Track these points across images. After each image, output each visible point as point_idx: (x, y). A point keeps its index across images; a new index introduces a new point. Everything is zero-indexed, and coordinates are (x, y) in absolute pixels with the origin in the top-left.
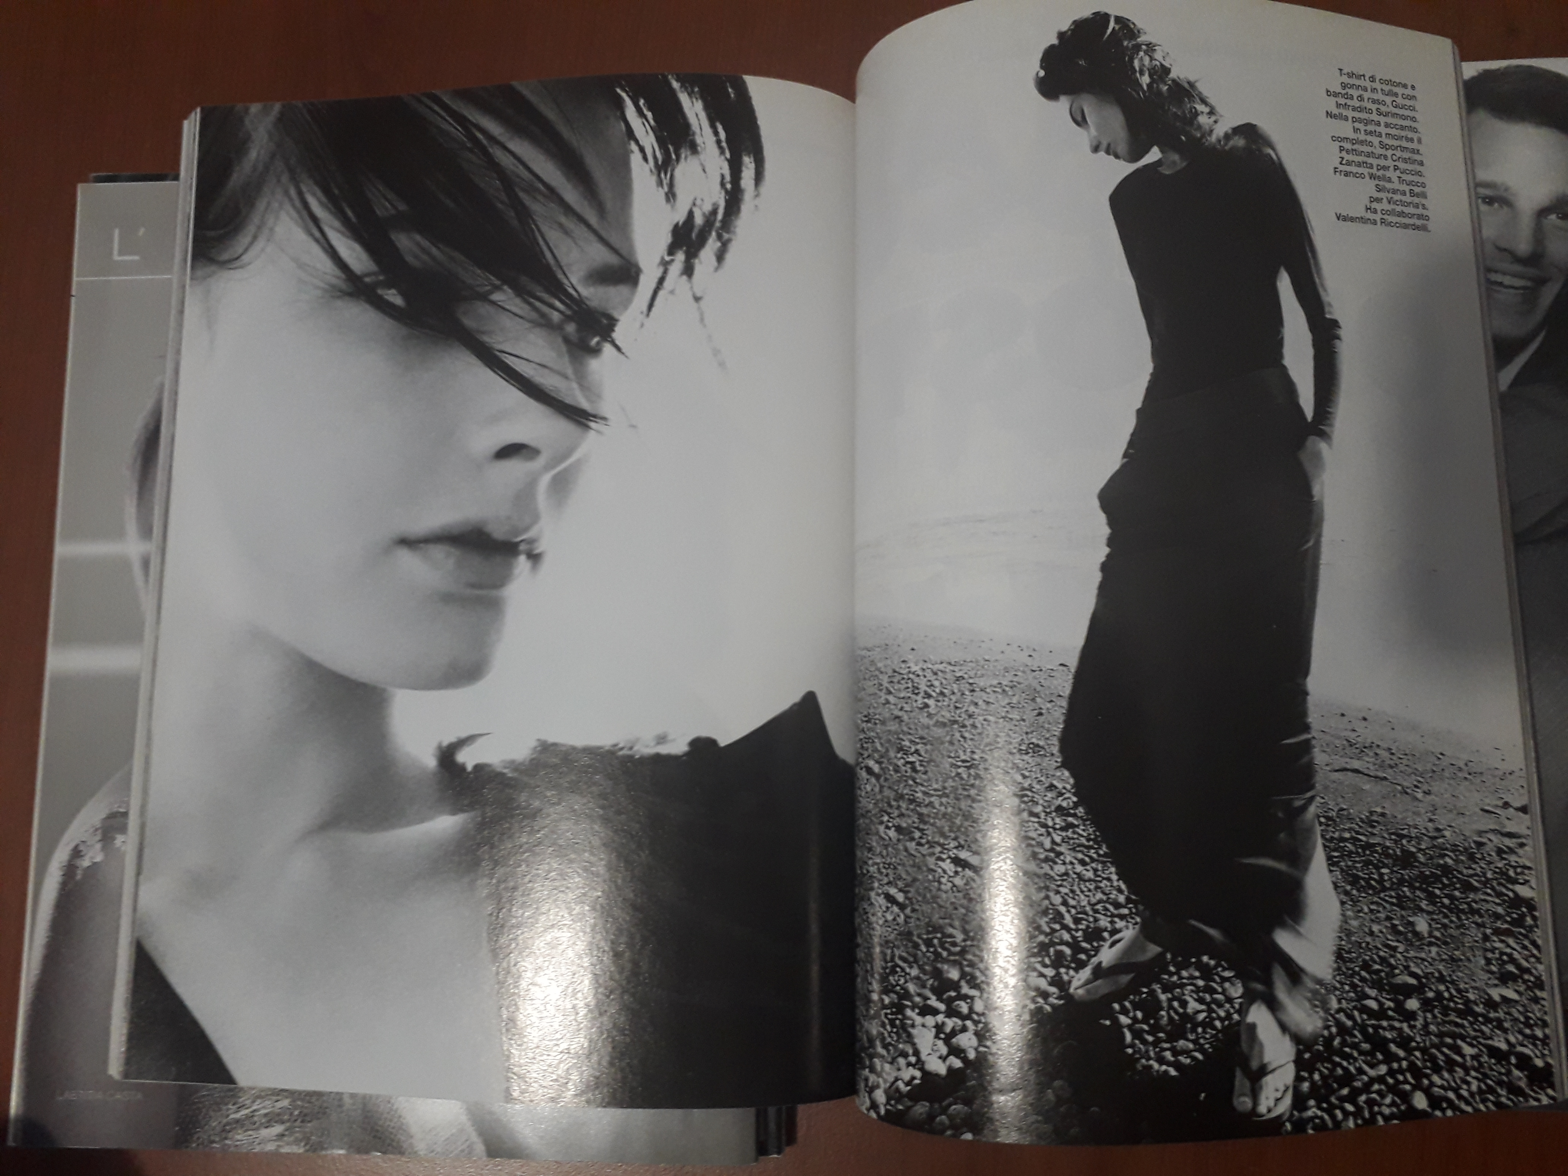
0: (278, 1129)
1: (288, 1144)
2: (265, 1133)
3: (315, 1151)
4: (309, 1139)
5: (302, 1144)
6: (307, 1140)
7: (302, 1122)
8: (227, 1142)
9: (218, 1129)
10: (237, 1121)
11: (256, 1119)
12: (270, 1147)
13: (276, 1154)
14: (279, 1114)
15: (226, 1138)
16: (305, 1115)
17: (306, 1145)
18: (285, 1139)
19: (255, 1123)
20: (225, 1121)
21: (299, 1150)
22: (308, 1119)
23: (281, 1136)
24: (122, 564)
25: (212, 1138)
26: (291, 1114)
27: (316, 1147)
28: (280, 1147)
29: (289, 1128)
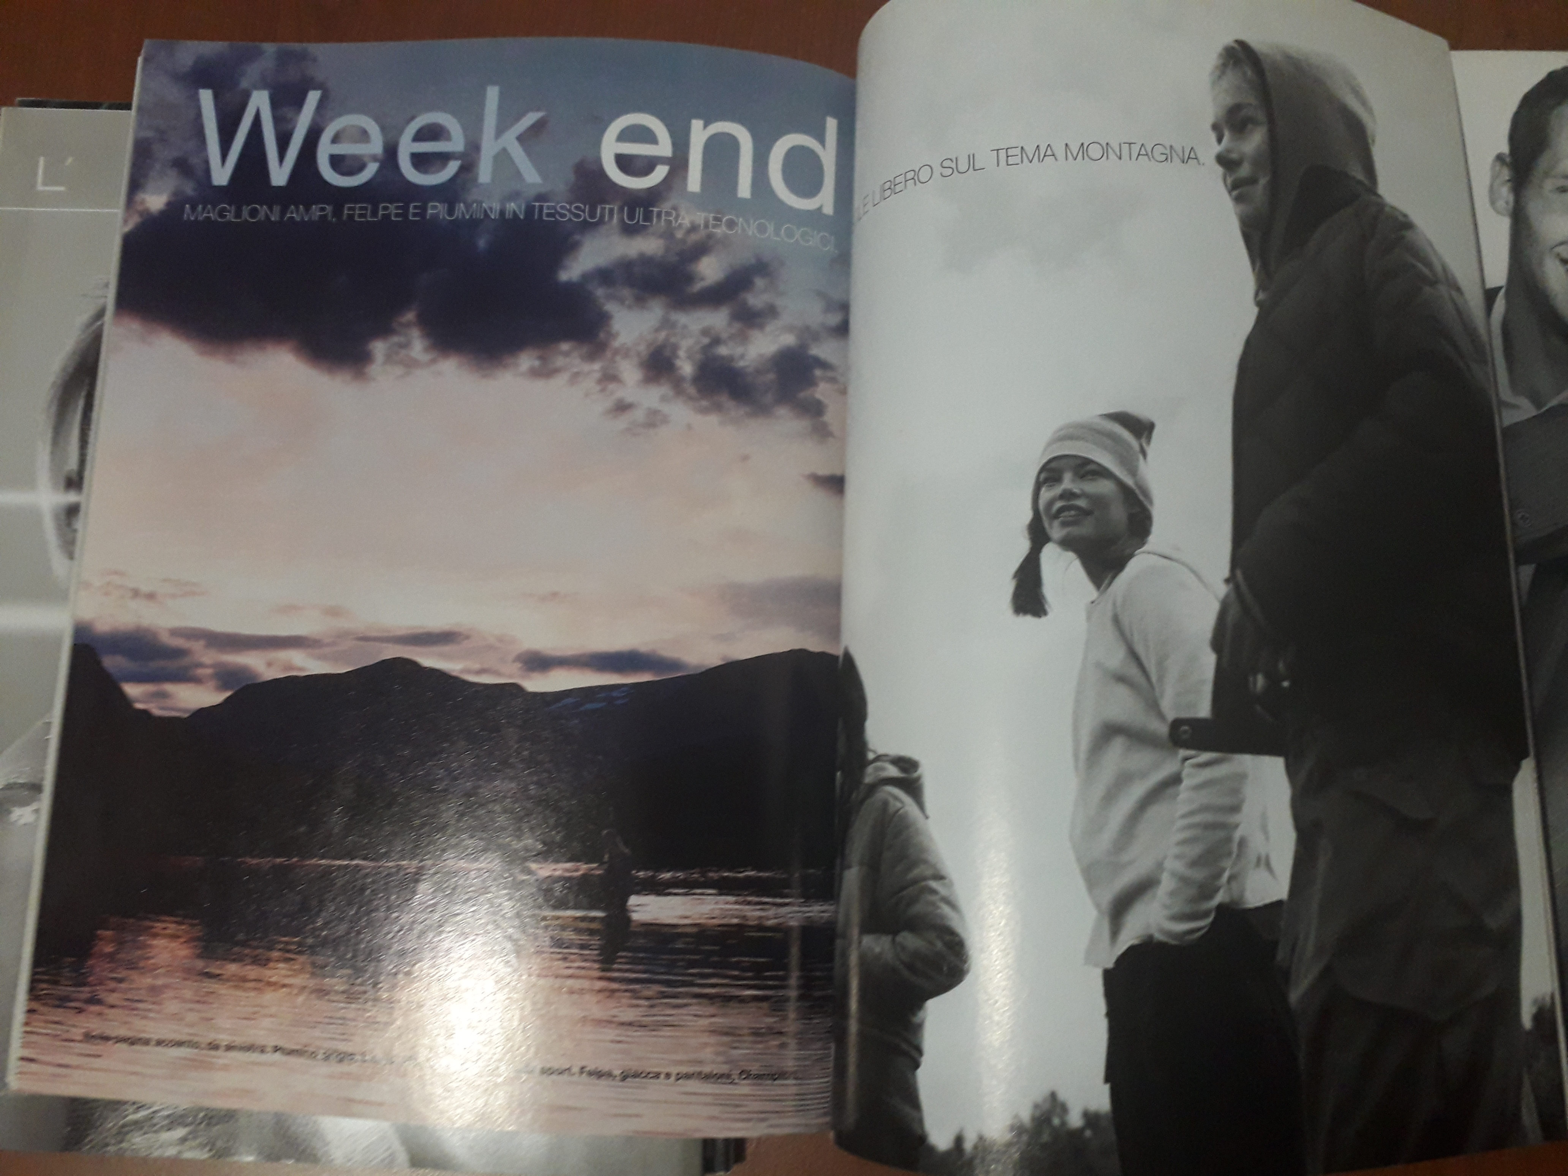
0: (180, 1132)
1: (191, 1148)
2: (166, 1136)
3: (220, 1157)
4: (213, 1144)
5: (208, 1148)
6: (211, 1144)
7: (208, 1124)
8: (124, 1145)
9: (114, 1131)
10: (136, 1123)
11: (155, 1121)
12: (171, 1152)
13: (175, 1161)
14: (182, 1116)
15: (121, 1142)
16: (211, 1118)
17: (210, 1150)
18: (187, 1143)
19: (155, 1125)
20: (121, 1122)
21: (202, 1155)
22: (214, 1121)
23: (183, 1140)
24: (33, 515)
25: (108, 1140)
26: (196, 1116)
27: (222, 1154)
28: (180, 1152)
29: (190, 1133)
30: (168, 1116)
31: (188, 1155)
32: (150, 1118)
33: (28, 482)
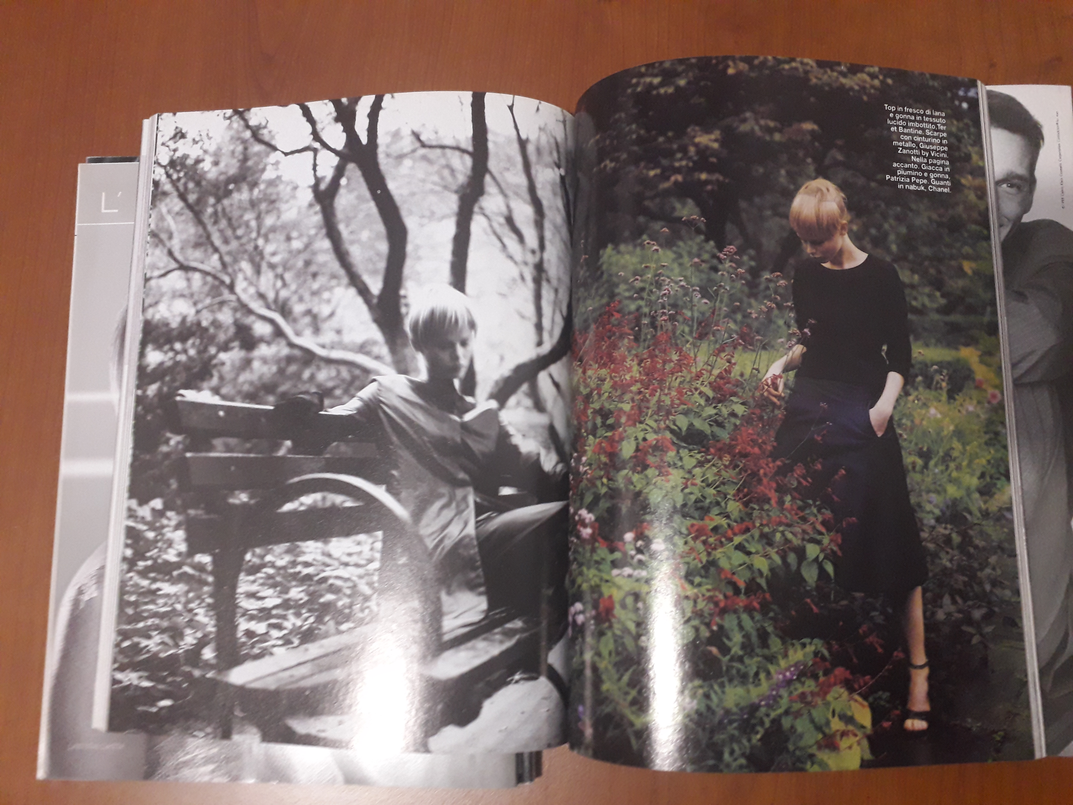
1: (218, 776)
2: (202, 770)
3: (234, 781)
4: (230, 773)
5: (227, 776)
7: (227, 762)
8: (178, 776)
9: (172, 767)
10: (185, 762)
15: (177, 774)
16: (228, 758)
18: (215, 773)
19: (196, 763)
20: (177, 762)
22: (230, 760)
25: (168, 773)
26: (219, 757)
27: (235, 779)
28: (212, 779)
29: (218, 766)
30: (203, 758)
31: (216, 780)
32: (193, 759)
33: (106, 387)
